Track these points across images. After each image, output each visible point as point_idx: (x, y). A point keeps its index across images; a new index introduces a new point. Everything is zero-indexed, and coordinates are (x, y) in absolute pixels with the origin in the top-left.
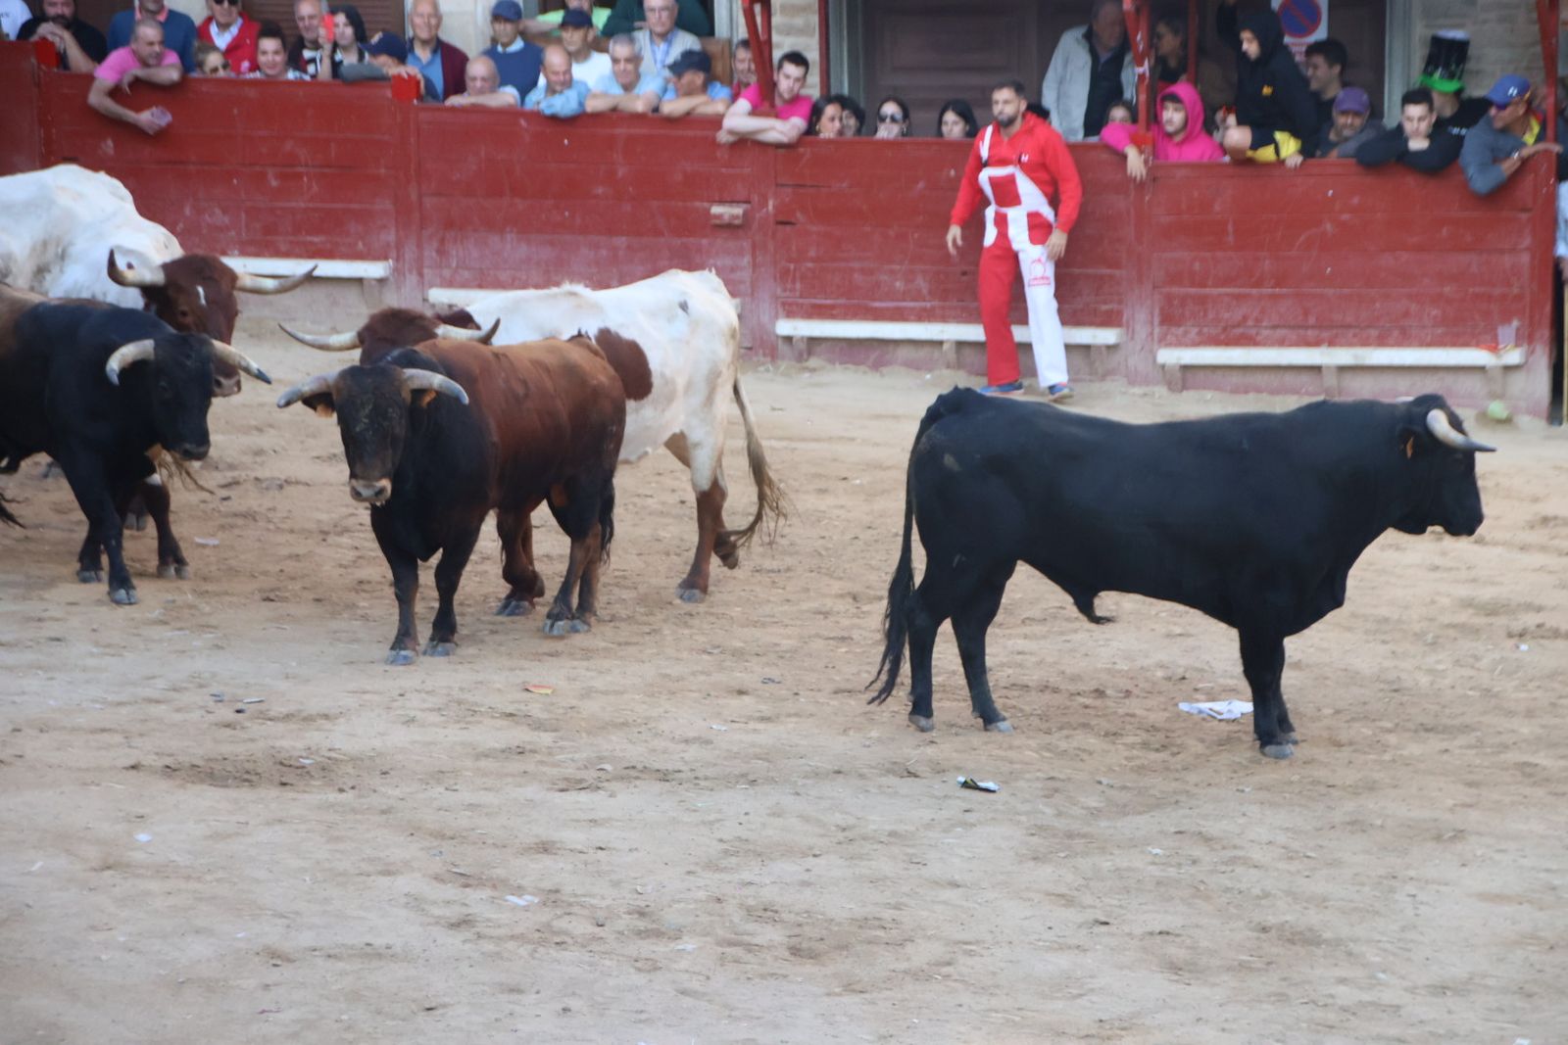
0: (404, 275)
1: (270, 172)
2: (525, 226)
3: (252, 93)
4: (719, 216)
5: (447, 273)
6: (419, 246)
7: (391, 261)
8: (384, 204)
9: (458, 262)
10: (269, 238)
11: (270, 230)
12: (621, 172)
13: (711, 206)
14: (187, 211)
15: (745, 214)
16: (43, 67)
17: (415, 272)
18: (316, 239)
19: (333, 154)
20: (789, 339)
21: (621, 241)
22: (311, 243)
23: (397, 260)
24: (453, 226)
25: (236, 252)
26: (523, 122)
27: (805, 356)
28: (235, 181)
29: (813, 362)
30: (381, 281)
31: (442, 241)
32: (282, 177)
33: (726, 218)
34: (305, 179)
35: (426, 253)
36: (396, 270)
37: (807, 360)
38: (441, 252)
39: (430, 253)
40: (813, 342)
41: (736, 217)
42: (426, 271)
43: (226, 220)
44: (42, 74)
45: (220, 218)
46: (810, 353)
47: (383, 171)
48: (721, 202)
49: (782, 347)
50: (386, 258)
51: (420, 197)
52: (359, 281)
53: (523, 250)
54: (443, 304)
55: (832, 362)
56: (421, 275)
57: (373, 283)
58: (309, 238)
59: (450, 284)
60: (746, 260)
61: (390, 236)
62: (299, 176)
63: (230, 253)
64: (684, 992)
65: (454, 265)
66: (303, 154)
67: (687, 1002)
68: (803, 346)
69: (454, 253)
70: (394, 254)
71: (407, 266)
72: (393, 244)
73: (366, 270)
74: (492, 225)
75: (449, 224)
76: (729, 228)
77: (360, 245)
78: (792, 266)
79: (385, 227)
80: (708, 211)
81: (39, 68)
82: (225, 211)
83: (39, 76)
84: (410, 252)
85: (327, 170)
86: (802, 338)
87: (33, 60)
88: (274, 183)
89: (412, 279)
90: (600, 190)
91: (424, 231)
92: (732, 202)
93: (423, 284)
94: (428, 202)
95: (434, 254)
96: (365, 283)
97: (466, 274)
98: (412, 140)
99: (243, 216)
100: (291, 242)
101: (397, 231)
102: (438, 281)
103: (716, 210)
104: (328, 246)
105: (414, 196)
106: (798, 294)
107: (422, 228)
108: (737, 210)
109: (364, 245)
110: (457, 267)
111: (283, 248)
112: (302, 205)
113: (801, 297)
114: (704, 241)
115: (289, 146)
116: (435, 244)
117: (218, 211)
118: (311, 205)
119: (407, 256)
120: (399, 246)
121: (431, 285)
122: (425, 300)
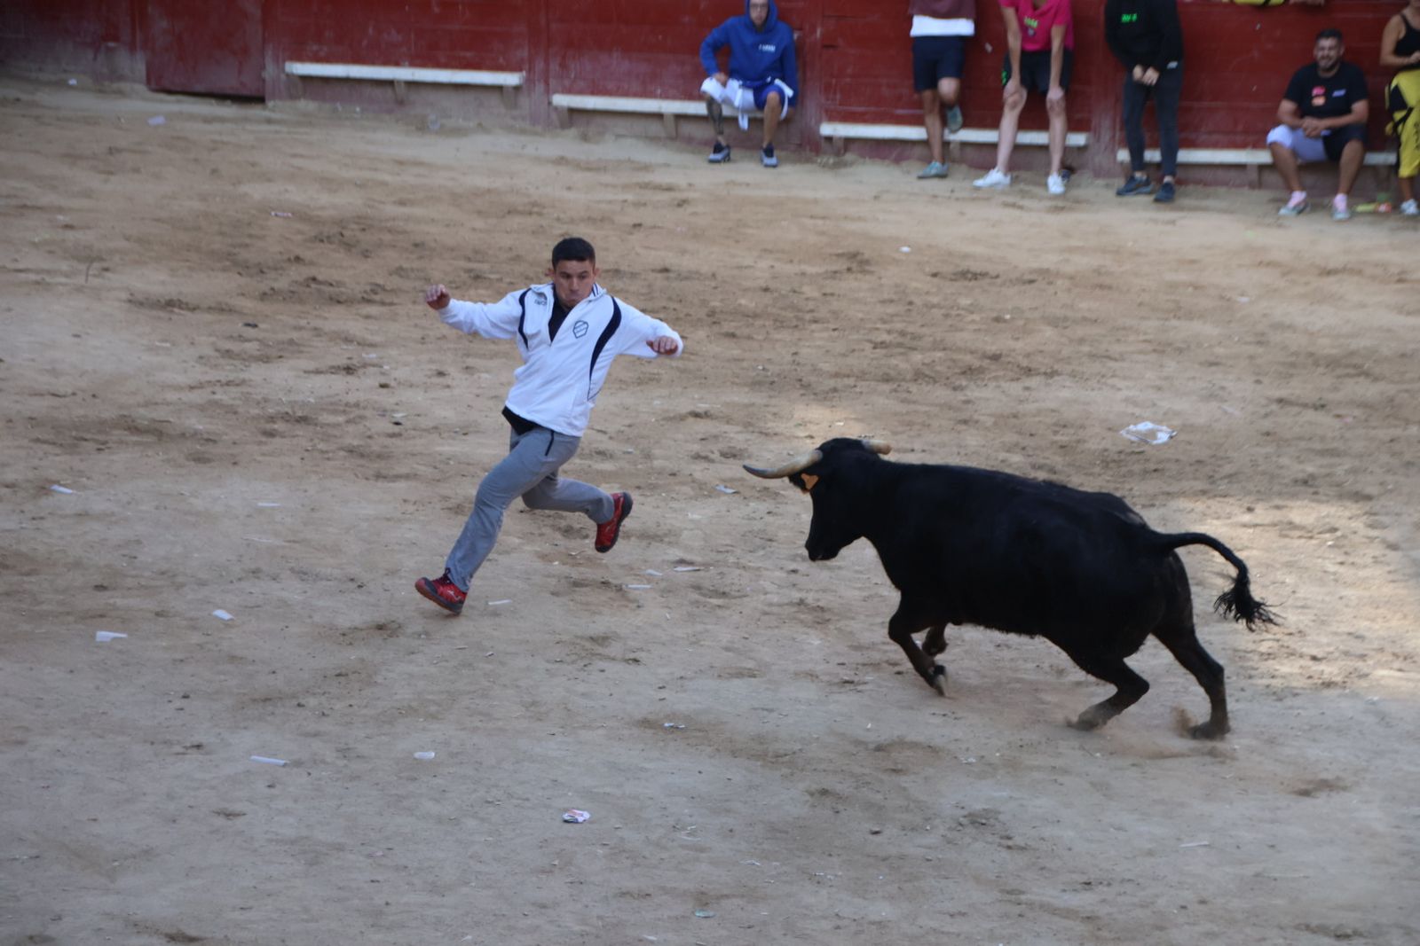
0: (534, 83)
2: (628, 47)
5: (566, 83)
6: (547, 62)
7: (524, 73)
8: (520, 28)
9: (575, 74)
10: (432, 52)
11: (432, 46)
14: (370, 31)
17: (542, 81)
18: (466, 54)
20: (829, 139)
23: (529, 71)
24: (572, 46)
25: (406, 63)
27: (842, 151)
28: (407, 8)
29: (849, 157)
30: (517, 88)
31: (564, 58)
34: (460, 7)
35: (552, 66)
36: (529, 81)
37: (844, 154)
38: (564, 66)
39: (554, 67)
40: (849, 142)
42: (551, 80)
43: (400, 38)
45: (395, 37)
46: (846, 149)
49: (824, 144)
50: (520, 70)
51: (548, 22)
52: (499, 88)
53: (626, 65)
54: (562, 108)
55: (863, 156)
56: (547, 83)
57: (510, 89)
58: (462, 54)
61: (524, 52)
65: (573, 76)
68: (841, 144)
69: (573, 67)
70: (526, 66)
71: (536, 76)
72: (526, 59)
73: (503, 79)
74: (604, 45)
75: (570, 45)
78: (834, 81)
79: (520, 46)
82: (399, 31)
84: (539, 65)
86: (840, 138)
88: (437, 10)
89: (540, 87)
91: (550, 50)
93: (548, 92)
94: (554, 26)
95: (557, 67)
96: (504, 89)
97: (582, 83)
99: (412, 34)
101: (530, 50)
102: (559, 88)
104: (475, 59)
105: (543, 22)
106: (838, 102)
107: (549, 47)
109: (502, 59)
110: (575, 77)
111: (443, 60)
112: (458, 27)
113: (840, 105)
116: (558, 60)
117: (393, 32)
118: (465, 27)
119: (537, 69)
120: (531, 61)
121: (555, 93)
122: (551, 104)
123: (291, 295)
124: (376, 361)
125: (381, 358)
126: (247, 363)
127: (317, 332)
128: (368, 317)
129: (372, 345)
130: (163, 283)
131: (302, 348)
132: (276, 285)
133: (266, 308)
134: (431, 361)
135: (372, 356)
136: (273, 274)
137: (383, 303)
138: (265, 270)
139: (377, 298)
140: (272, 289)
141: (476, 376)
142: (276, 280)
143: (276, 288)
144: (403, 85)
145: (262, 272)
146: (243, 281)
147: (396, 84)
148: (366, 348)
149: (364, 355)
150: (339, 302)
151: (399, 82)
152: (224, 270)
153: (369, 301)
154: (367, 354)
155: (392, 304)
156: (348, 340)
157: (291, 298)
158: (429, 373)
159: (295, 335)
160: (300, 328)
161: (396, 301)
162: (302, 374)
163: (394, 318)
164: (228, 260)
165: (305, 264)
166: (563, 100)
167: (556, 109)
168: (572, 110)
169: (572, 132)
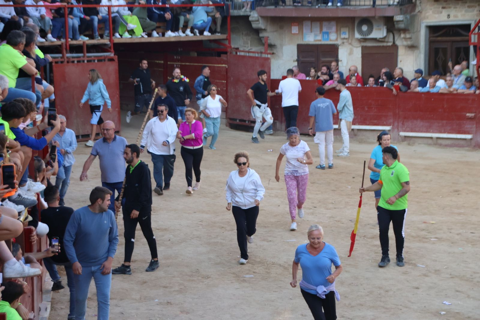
1: (366, 107)
2: (422, 118)
4: (469, 116)
5: (404, 129)
6: (398, 123)
8: (391, 114)
10: (365, 121)
11: (365, 119)
12: (445, 106)
13: (466, 114)
15: (475, 115)
19: (380, 103)
21: (445, 122)
23: (393, 126)
24: (406, 118)
25: (357, 124)
26: (423, 95)
31: (403, 122)
32: (368, 108)
33: (470, 117)
34: (373, 108)
36: (393, 128)
38: (403, 124)
39: (400, 124)
41: (473, 116)
42: (399, 128)
47: (390, 106)
48: (469, 113)
50: (390, 125)
51: (399, 112)
53: (422, 124)
54: (402, 136)
56: (398, 129)
58: (374, 121)
59: (405, 131)
60: (475, 126)
61: (392, 121)
64: (457, 291)
65: (406, 127)
66: (373, 103)
67: (457, 293)
69: (406, 124)
70: (392, 124)
71: (395, 127)
74: (415, 118)
75: (405, 118)
76: (470, 119)
77: (385, 123)
79: (390, 119)
80: (465, 115)
84: (396, 124)
85: (378, 106)
87: (317, 84)
88: (366, 109)
89: (396, 130)
90: (440, 110)
91: (399, 120)
92: (471, 113)
93: (399, 131)
97: (408, 129)
100: (369, 122)
101: (393, 119)
102: (402, 131)
103: (468, 115)
104: (378, 123)
105: (397, 112)
108: (473, 115)
112: (372, 114)
114: (465, 122)
115: (370, 101)
116: (402, 122)
118: (374, 114)
120: (393, 123)
121: (400, 131)
122: (399, 135)
144: (356, 130)
166: (402, 134)
167: (401, 136)
168: (405, 137)
169: (405, 143)
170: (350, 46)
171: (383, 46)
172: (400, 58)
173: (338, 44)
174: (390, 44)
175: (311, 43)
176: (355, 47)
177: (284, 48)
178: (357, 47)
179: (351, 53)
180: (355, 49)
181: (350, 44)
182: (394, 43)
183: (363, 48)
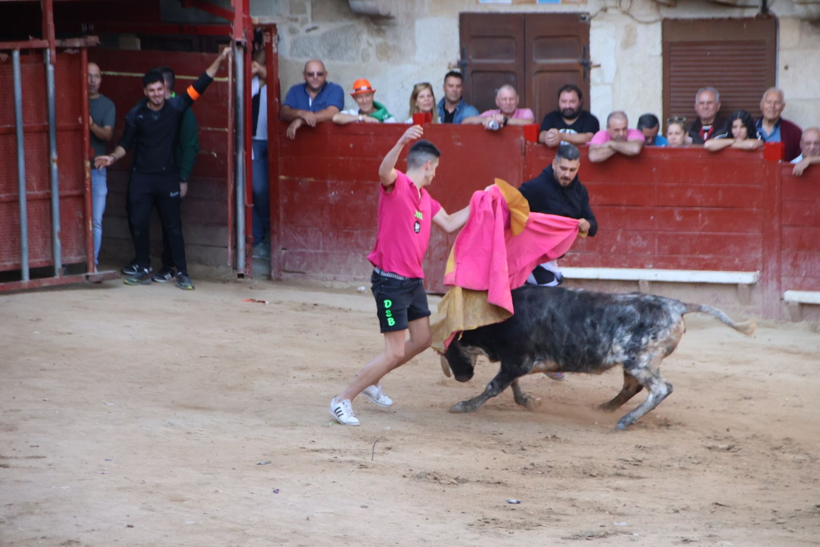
0: (767, 281)
1: (676, 211)
3: (666, 157)
5: (798, 280)
6: (779, 262)
7: (758, 272)
8: (754, 233)
9: (806, 273)
10: (674, 256)
11: (674, 250)
14: (619, 238)
16: (528, 142)
17: (775, 279)
18: (706, 257)
19: (720, 198)
22: (703, 259)
23: (763, 271)
24: (804, 247)
25: (651, 266)
28: (652, 217)
30: (751, 286)
31: (796, 258)
32: (684, 214)
34: (700, 215)
35: (784, 266)
36: (761, 278)
38: (795, 265)
39: (786, 266)
42: (783, 278)
43: (645, 243)
44: (527, 146)
45: (641, 243)
47: (755, 209)
50: (755, 270)
51: (781, 227)
52: (735, 285)
54: (794, 302)
56: (779, 281)
57: (745, 287)
58: (701, 256)
59: (800, 288)
61: (758, 254)
62: (697, 213)
63: (646, 266)
65: (804, 275)
66: (699, 198)
69: (804, 266)
70: (760, 266)
71: (769, 275)
72: (760, 260)
73: (740, 278)
75: (801, 246)
77: (737, 260)
79: (754, 248)
81: (526, 143)
82: (644, 238)
83: (525, 148)
84: (772, 265)
85: (716, 209)
87: (522, 138)
88: (678, 218)
89: (773, 285)
91: (783, 252)
93: (780, 289)
94: (787, 231)
95: (789, 267)
96: (739, 287)
97: (812, 281)
98: (776, 188)
99: (656, 240)
100: (688, 259)
101: (763, 252)
102: (792, 286)
104: (715, 261)
105: (776, 227)
107: (781, 249)
109: (739, 261)
110: (805, 276)
111: (683, 263)
112: (698, 233)
115: (689, 193)
116: (790, 260)
117: (638, 237)
118: (704, 233)
119: (770, 269)
120: (764, 262)
121: (787, 289)
122: (782, 299)
123: (549, 469)
124: (626, 529)
125: (631, 526)
126: (511, 531)
127: (572, 502)
128: (617, 489)
129: (621, 515)
130: (438, 459)
131: (560, 517)
132: (536, 461)
133: (529, 481)
134: (676, 529)
135: (623, 524)
136: (533, 451)
137: (631, 477)
138: (525, 448)
139: (625, 472)
140: (532, 464)
141: (719, 543)
142: (535, 456)
143: (535, 464)
144: (647, 284)
145: (523, 449)
146: (506, 457)
147: (640, 282)
148: (617, 517)
149: (615, 523)
150: (591, 475)
151: (643, 282)
152: (490, 448)
153: (618, 475)
154: (618, 522)
155: (639, 478)
156: (600, 510)
157: (549, 472)
158: (675, 540)
159: (553, 505)
160: (559, 499)
161: (643, 475)
162: (559, 539)
163: (642, 490)
164: (493, 439)
165: (560, 442)
166: (794, 296)
167: (787, 303)
168: (803, 305)
169: (803, 324)
170: (628, 20)
171: (730, 20)
172: (783, 58)
173: (588, 14)
174: (752, 13)
175: (502, 10)
176: (640, 22)
177: (419, 24)
178: (647, 23)
179: (628, 43)
180: (640, 29)
181: (626, 13)
182: (765, 8)
183: (668, 25)
